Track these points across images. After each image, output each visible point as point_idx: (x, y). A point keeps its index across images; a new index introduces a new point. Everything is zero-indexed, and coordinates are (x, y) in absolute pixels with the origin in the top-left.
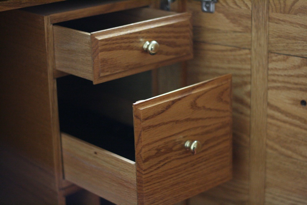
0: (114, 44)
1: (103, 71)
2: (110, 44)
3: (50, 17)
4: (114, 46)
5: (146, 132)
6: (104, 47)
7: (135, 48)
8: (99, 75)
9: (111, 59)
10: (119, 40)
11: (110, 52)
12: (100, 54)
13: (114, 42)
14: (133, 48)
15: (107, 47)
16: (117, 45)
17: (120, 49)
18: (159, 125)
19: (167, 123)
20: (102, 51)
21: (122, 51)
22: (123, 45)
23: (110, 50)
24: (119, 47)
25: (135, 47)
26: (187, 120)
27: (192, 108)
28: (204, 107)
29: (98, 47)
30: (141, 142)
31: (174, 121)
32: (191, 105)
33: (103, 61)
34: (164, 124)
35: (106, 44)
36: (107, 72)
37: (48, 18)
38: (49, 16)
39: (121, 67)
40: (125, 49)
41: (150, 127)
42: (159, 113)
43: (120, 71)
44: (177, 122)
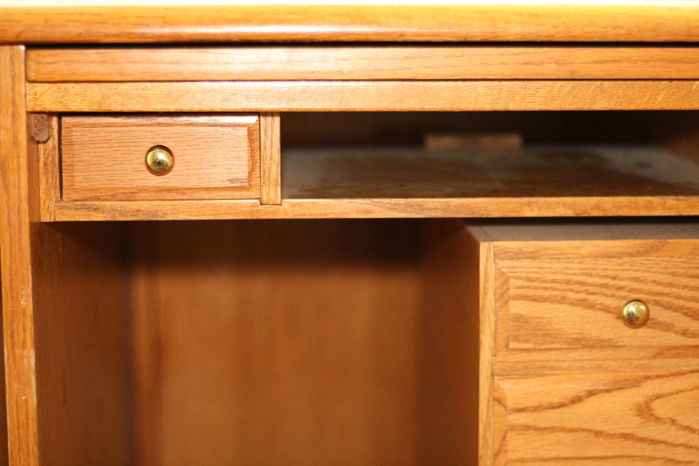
0: (546, 289)
1: (516, 339)
2: (537, 288)
3: (494, 246)
4: (547, 294)
5: (517, 435)
6: (521, 291)
7: (599, 306)
8: (507, 346)
9: (538, 318)
10: (561, 283)
11: (535, 304)
12: (511, 303)
13: (548, 285)
14: (593, 306)
15: (531, 293)
16: (556, 293)
17: (562, 303)
18: (552, 429)
19: (571, 430)
20: (517, 298)
21: (565, 307)
22: (570, 294)
23: (535, 300)
24: (559, 298)
25: (600, 304)
26: (626, 436)
27: (638, 415)
28: (673, 422)
29: (508, 289)
30: (506, 452)
31: (590, 431)
32: (638, 410)
33: (518, 318)
34: (563, 429)
35: (527, 287)
36: (527, 341)
37: (489, 248)
38: (491, 244)
39: (561, 338)
40: (573, 303)
41: (527, 428)
42: (553, 407)
43: (557, 346)
44: (598, 434)
